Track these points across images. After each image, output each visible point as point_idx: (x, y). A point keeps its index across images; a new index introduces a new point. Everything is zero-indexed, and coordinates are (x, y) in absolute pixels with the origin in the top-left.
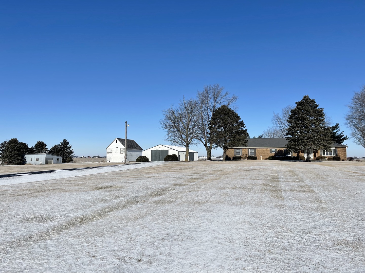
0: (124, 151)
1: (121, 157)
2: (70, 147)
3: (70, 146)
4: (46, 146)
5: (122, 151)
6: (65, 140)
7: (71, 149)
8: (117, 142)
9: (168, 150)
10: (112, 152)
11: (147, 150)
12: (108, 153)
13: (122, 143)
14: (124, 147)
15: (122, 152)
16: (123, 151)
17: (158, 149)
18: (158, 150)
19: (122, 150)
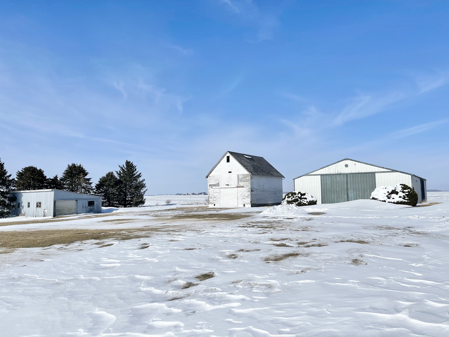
0: (246, 181)
1: (239, 194)
2: (139, 176)
3: (138, 174)
4: (86, 174)
5: (241, 181)
6: (130, 162)
7: (141, 179)
8: (228, 160)
9: (374, 173)
10: (218, 184)
11: (307, 175)
12: (210, 185)
13: (240, 162)
14: (245, 172)
15: (241, 184)
16: (244, 181)
17: (339, 172)
18: (340, 174)
19: (240, 177)
